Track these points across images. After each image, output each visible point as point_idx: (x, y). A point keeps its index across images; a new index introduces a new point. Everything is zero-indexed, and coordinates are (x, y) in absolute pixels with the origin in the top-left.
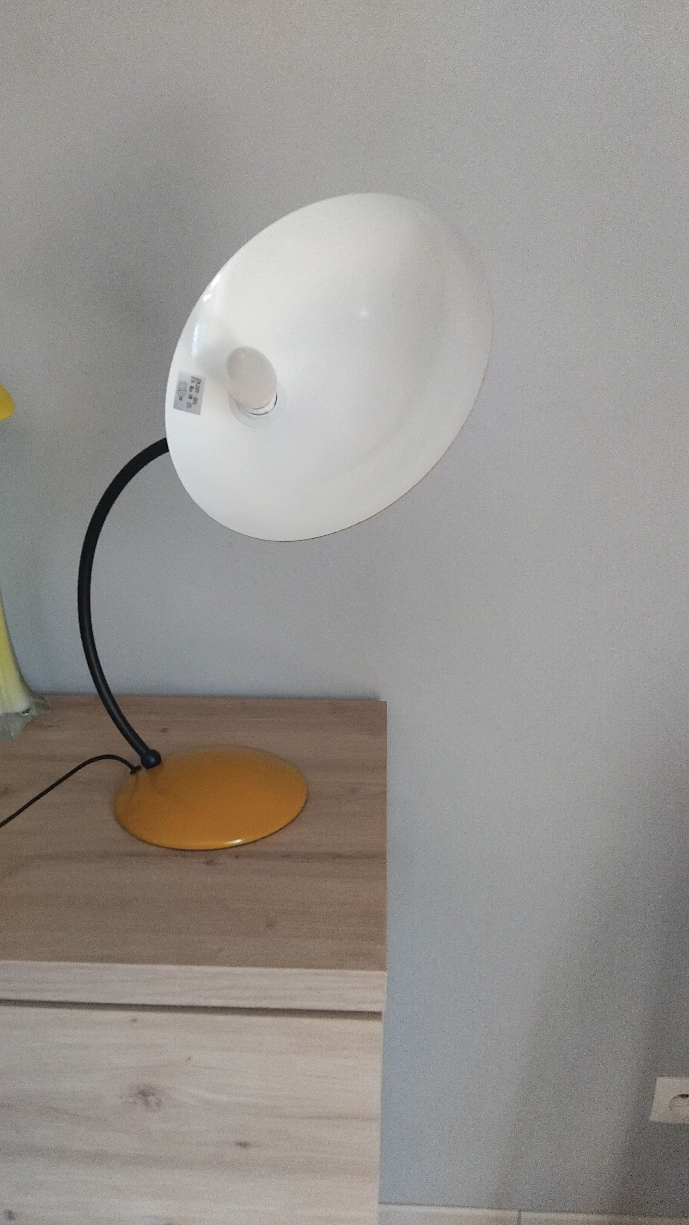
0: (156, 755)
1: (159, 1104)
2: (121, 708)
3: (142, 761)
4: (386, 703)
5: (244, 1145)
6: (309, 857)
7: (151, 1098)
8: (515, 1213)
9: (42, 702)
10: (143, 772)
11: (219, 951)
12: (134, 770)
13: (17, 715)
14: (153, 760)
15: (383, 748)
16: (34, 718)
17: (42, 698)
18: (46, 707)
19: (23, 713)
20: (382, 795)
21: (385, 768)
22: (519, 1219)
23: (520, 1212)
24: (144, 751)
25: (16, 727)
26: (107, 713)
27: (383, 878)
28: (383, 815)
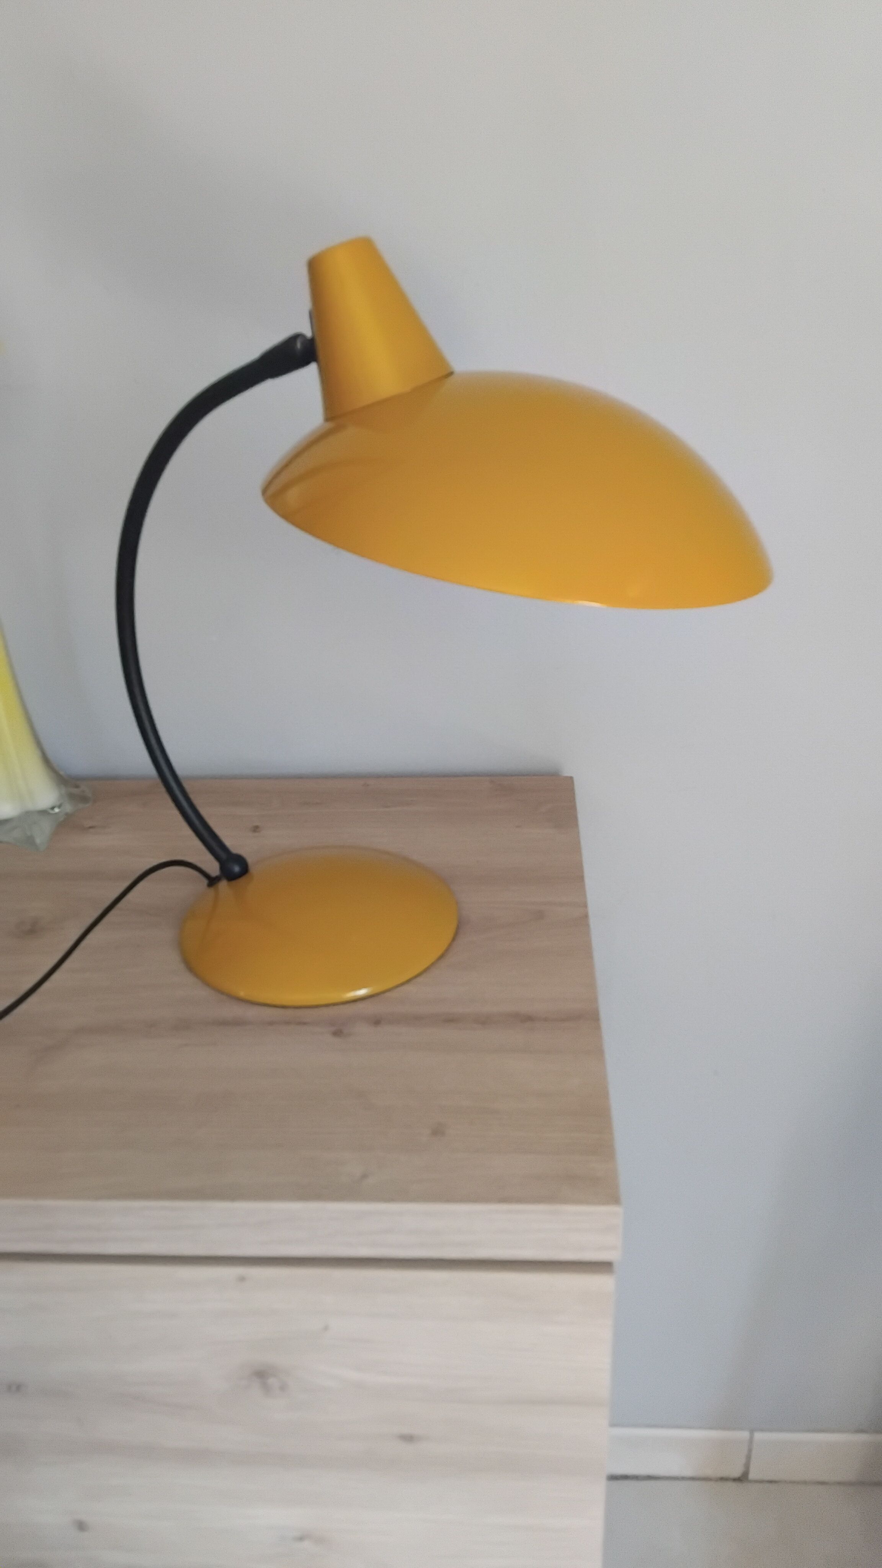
0: (241, 861)
1: (283, 1388)
2: (192, 796)
3: (222, 868)
4: (571, 778)
5: (409, 1438)
6: (484, 1021)
7: (271, 1381)
8: (745, 1435)
9: (75, 791)
10: (223, 884)
11: (364, 1176)
12: (212, 881)
13: (43, 812)
14: (237, 869)
15: (576, 848)
16: (68, 816)
17: (77, 787)
18: (84, 799)
19: (53, 808)
20: (582, 921)
21: (581, 878)
22: (751, 1441)
23: (752, 1432)
24: (223, 856)
25: (42, 833)
26: (171, 804)
27: (598, 1052)
28: (586, 951)
